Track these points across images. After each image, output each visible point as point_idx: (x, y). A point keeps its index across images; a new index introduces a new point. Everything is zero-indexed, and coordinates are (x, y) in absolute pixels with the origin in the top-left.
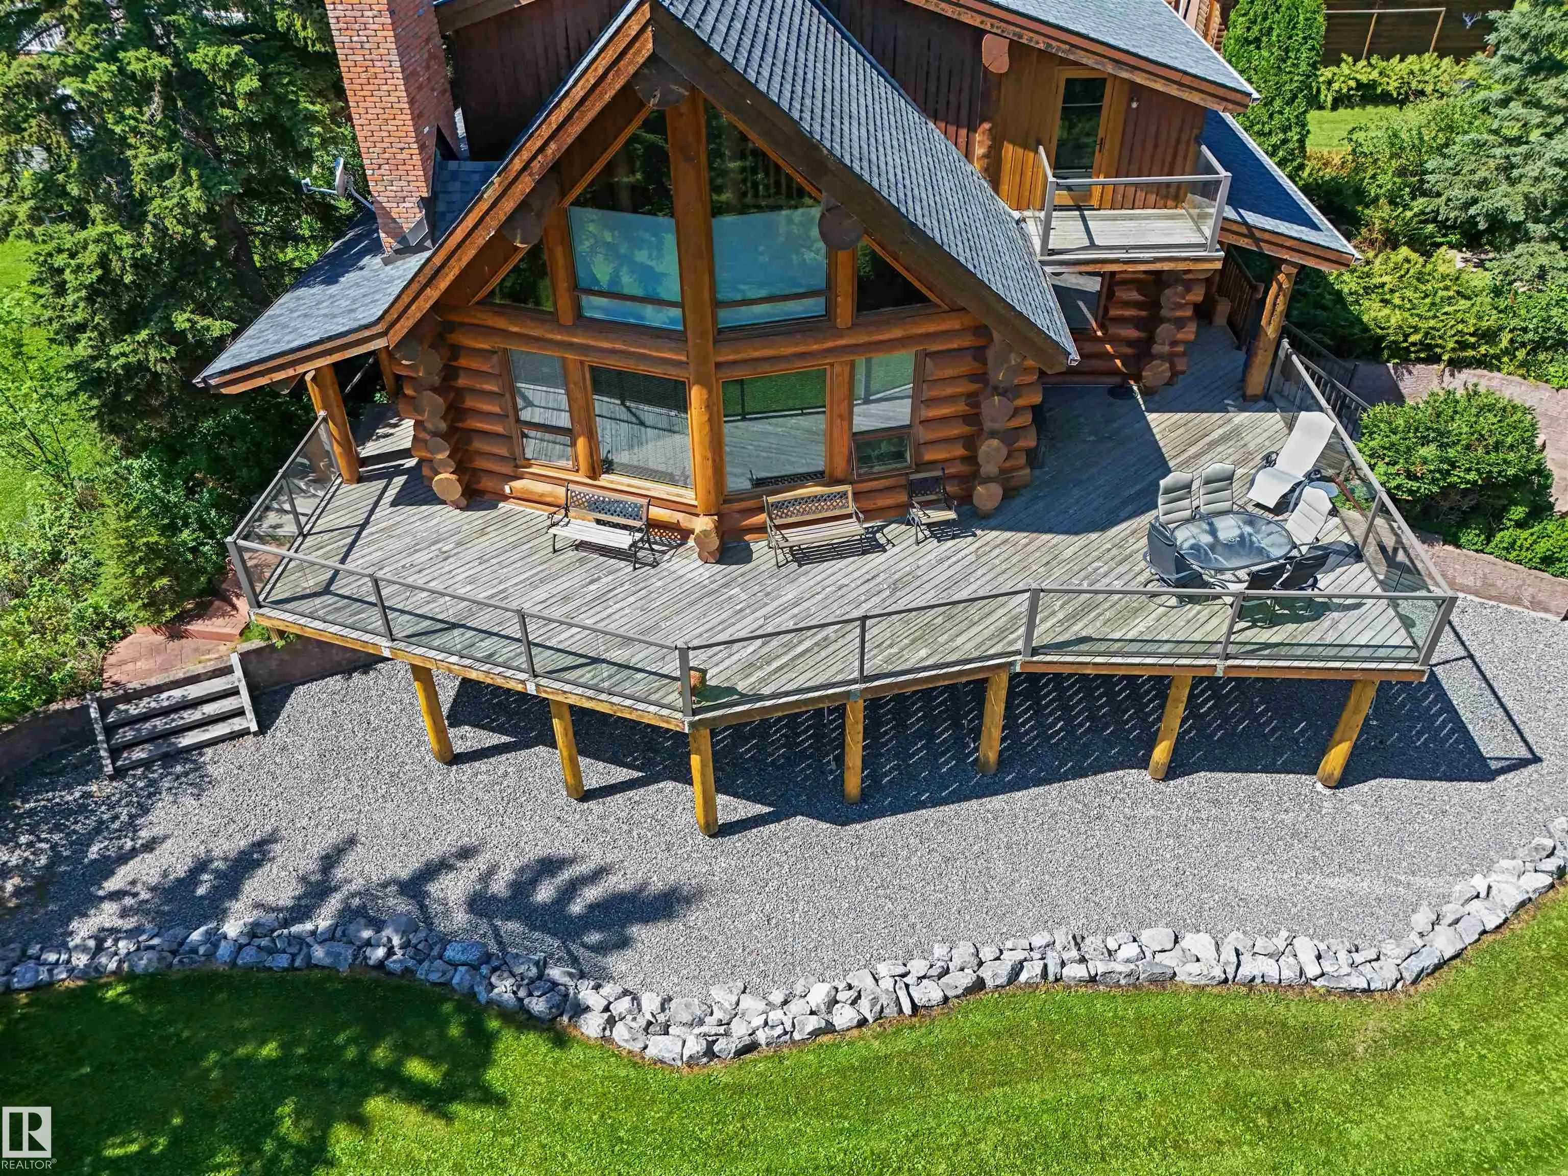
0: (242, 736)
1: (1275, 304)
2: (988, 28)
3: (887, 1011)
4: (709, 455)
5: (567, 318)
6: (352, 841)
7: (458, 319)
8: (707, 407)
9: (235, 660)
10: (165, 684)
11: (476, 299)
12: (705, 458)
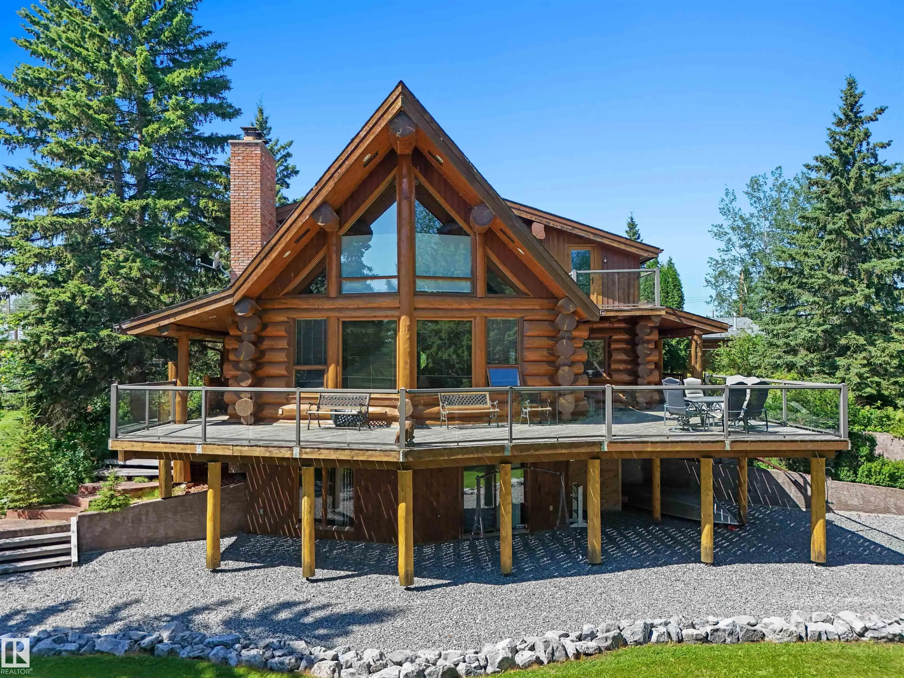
0: (64, 566)
1: (696, 353)
2: (534, 219)
3: (557, 654)
4: (408, 361)
5: (333, 293)
6: (137, 601)
7: (270, 306)
8: (409, 330)
9: (74, 521)
10: (21, 531)
11: (283, 293)
12: (406, 363)
